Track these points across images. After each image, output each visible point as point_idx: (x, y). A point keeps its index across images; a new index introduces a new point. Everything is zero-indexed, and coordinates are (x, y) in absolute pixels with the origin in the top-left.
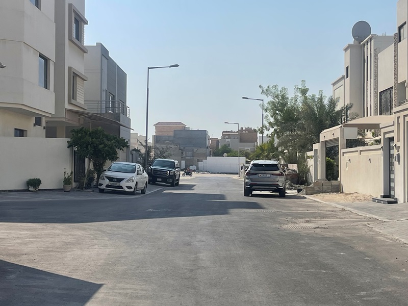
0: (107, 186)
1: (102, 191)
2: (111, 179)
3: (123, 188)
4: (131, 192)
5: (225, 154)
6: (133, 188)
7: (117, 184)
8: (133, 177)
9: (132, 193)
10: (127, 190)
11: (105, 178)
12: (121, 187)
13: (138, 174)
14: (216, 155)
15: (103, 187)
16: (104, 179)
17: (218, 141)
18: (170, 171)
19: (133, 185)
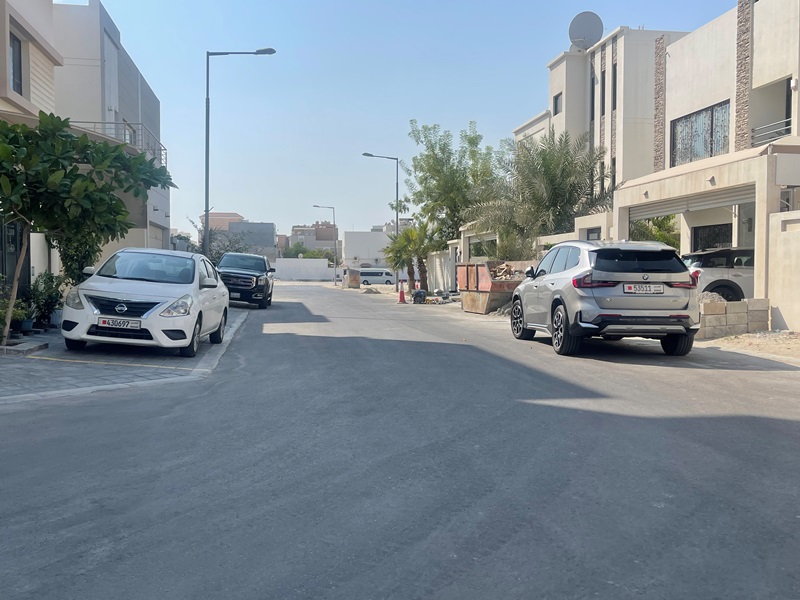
0: (94, 330)
1: (76, 347)
2: (106, 305)
3: (150, 338)
4: (182, 349)
5: (301, 255)
6: (189, 335)
7: (132, 323)
8: (186, 296)
9: (185, 353)
10: (167, 342)
11: (84, 301)
12: (145, 334)
13: (202, 286)
14: (287, 255)
15: (80, 333)
16: (80, 306)
17: (287, 239)
18: (257, 277)
19: (186, 323)
